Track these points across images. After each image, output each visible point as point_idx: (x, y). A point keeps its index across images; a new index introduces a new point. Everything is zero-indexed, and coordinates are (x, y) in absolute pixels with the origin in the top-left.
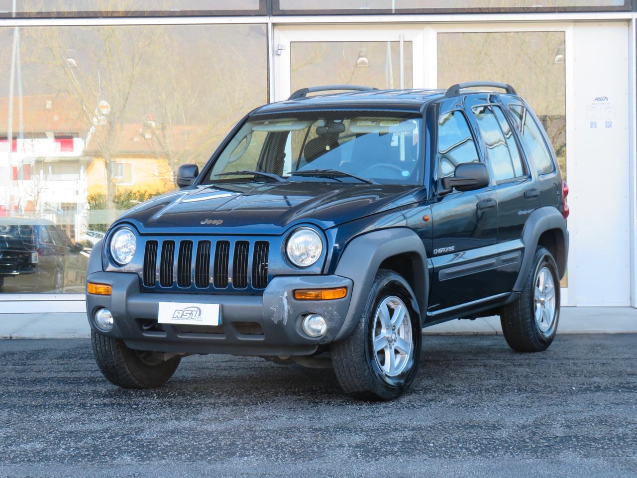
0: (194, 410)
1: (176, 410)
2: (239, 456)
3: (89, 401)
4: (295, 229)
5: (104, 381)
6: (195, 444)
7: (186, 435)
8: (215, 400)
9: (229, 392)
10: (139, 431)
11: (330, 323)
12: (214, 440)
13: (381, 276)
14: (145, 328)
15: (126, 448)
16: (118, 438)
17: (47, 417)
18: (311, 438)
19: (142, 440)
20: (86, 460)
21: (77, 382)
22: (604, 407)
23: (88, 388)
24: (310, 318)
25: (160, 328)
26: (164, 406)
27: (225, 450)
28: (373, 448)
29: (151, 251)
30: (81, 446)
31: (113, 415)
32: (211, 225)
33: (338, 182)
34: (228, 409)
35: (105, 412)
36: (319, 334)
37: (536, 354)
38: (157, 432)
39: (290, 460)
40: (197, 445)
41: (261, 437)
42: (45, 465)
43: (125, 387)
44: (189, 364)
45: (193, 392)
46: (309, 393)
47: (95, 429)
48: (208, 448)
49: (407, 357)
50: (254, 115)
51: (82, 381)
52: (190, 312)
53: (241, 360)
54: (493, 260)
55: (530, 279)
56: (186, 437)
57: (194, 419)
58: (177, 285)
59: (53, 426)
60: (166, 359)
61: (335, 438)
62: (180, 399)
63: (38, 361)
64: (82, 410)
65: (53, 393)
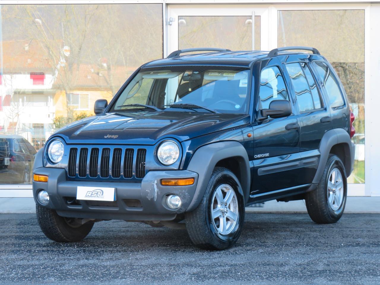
0: (98, 254)
1: (87, 254)
2: (120, 279)
3: (33, 249)
4: (163, 141)
5: (45, 238)
6: (95, 272)
7: (91, 268)
8: (113, 249)
9: (122, 244)
10: (62, 265)
11: (183, 200)
12: (107, 270)
13: (217, 171)
14: (69, 203)
15: (53, 274)
16: (48, 269)
17: (6, 257)
18: (167, 270)
19: (63, 270)
20: (27, 280)
21: (27, 238)
22: (356, 255)
23: (34, 242)
24: (172, 197)
25: (78, 203)
26: (80, 252)
27: (113, 275)
28: (203, 275)
29: (73, 154)
30: (25, 272)
31: (47, 256)
32: (111, 138)
33: (195, 112)
34: (120, 254)
35: (43, 255)
36: (177, 207)
37: (328, 225)
38: (73, 266)
39: (150, 281)
40: (96, 273)
41: (136, 269)
42: (2, 282)
43: (57, 241)
44: (101, 229)
45: (100, 244)
46: (173, 246)
47: (35, 264)
48: (102, 274)
49: (235, 223)
50: (143, 68)
51: (31, 238)
52: (97, 193)
53: (135, 226)
54: (297, 163)
55: (325, 176)
56: (90, 269)
57: (97, 259)
58: (89, 176)
59: (9, 262)
60: (83, 223)
61: (182, 270)
62: (91, 248)
63: (4, 226)
64: (28, 254)
65: (12, 244)
